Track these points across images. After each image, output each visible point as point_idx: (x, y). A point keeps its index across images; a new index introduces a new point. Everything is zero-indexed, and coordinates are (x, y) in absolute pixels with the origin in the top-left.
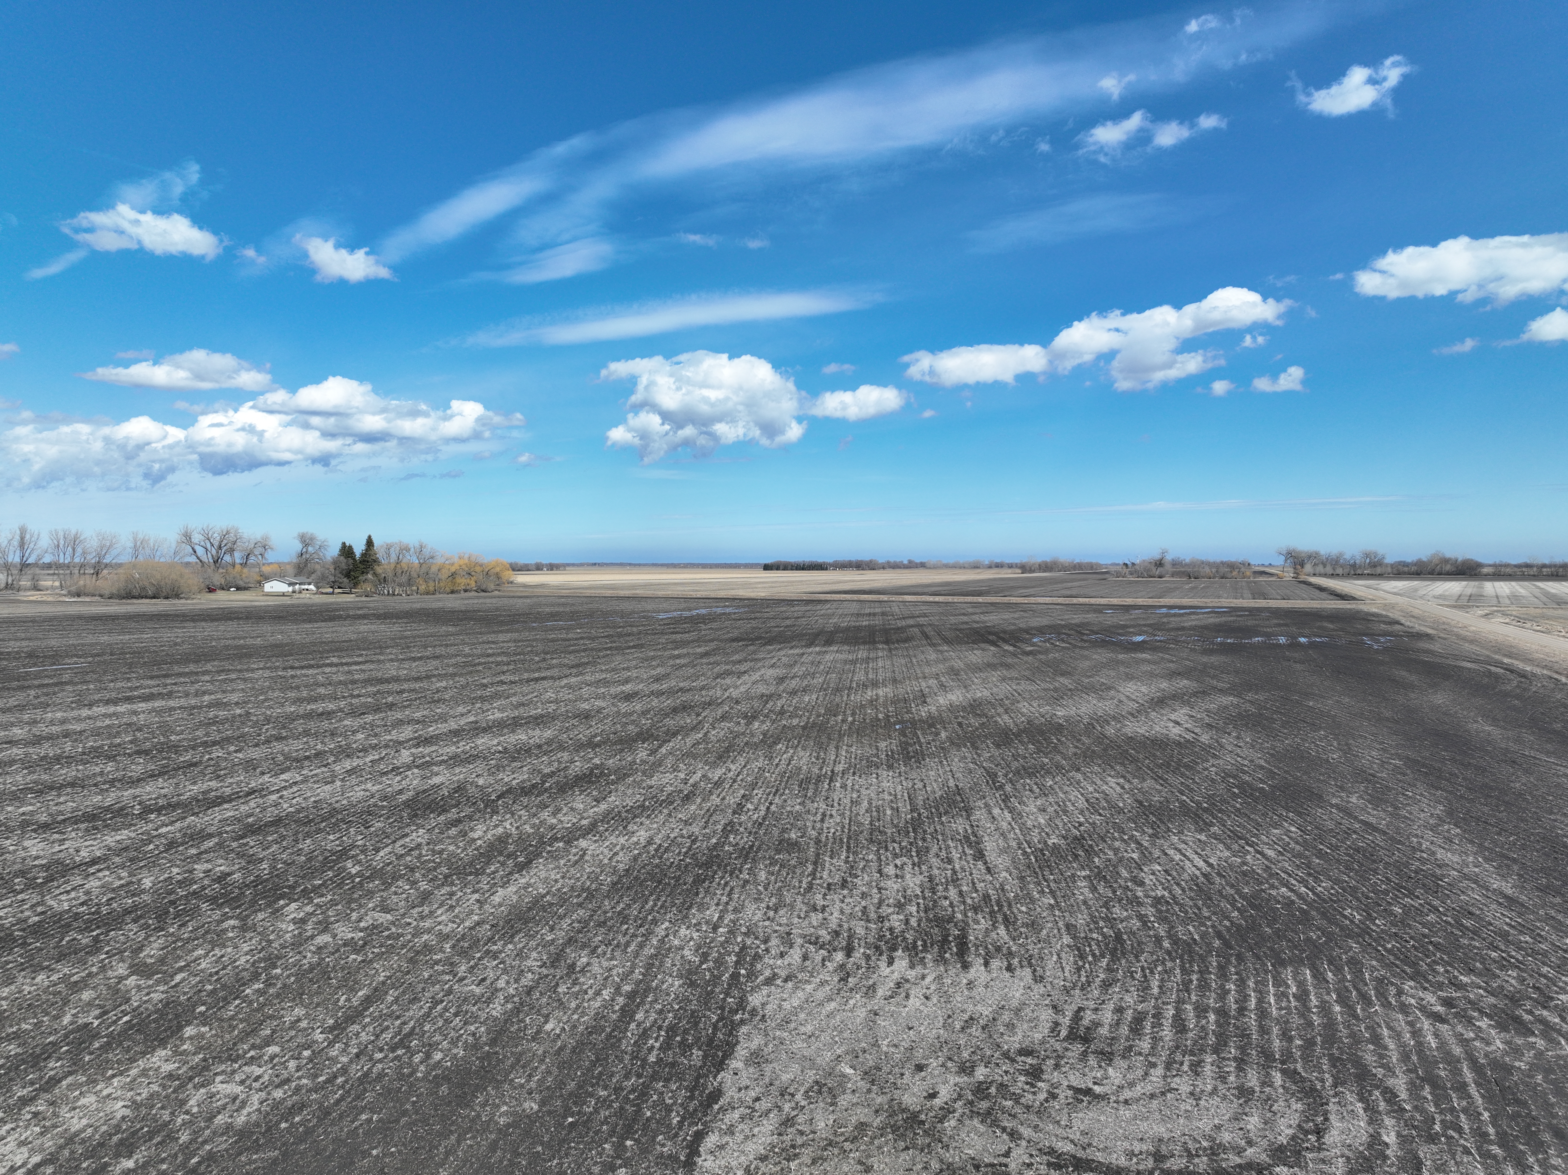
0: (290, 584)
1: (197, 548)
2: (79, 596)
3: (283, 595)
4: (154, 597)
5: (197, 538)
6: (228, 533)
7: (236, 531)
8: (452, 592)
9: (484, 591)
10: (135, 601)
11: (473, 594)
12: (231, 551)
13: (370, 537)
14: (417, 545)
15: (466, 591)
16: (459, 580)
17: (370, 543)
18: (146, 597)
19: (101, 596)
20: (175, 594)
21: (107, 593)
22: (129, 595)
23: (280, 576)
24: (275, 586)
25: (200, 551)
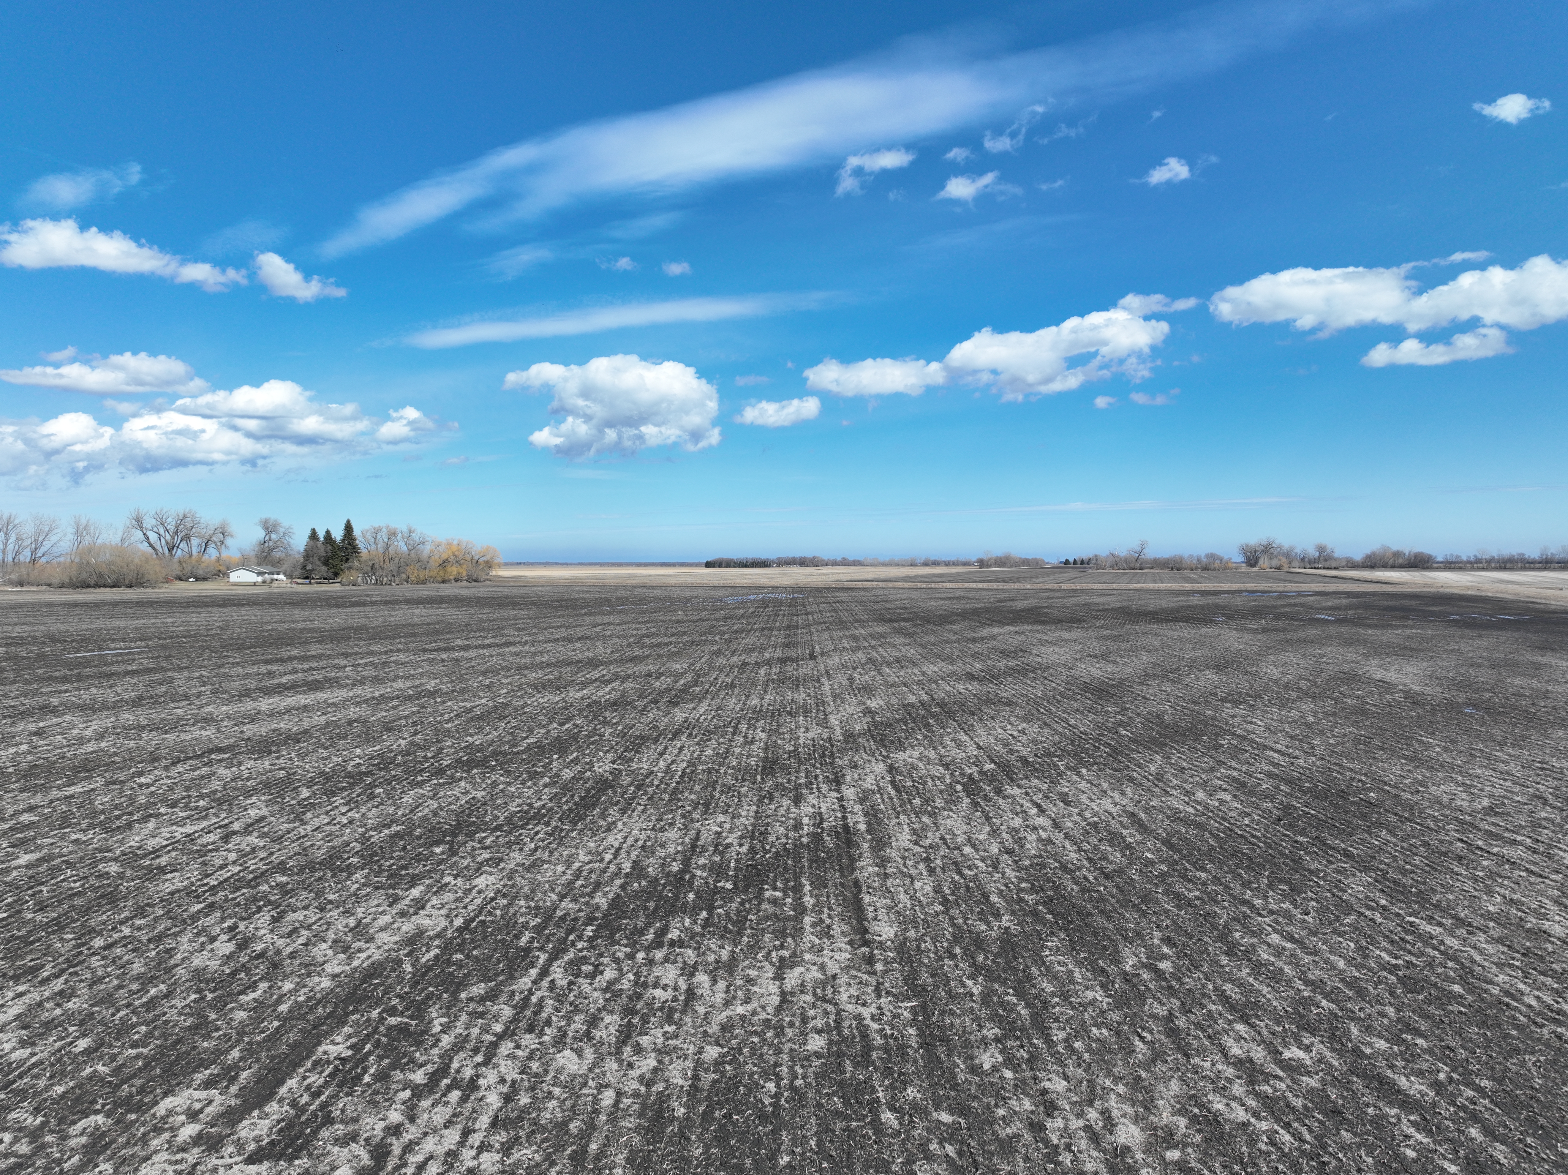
0: (260, 574)
1: (149, 534)
2: (22, 585)
3: (255, 584)
4: (114, 586)
5: (149, 522)
6: (185, 516)
7: (193, 517)
8: (444, 582)
9: (476, 581)
10: (92, 590)
11: (464, 583)
12: (187, 538)
13: (348, 521)
14: (405, 529)
15: (456, 580)
16: (449, 569)
17: (348, 528)
18: (105, 586)
19: (49, 585)
20: (137, 582)
21: (55, 581)
22: (85, 585)
23: (244, 564)
24: (243, 576)
25: (153, 537)
